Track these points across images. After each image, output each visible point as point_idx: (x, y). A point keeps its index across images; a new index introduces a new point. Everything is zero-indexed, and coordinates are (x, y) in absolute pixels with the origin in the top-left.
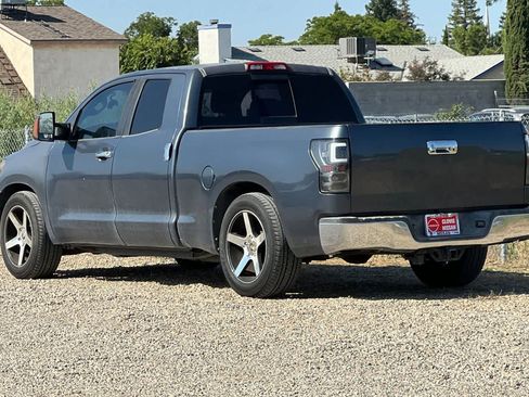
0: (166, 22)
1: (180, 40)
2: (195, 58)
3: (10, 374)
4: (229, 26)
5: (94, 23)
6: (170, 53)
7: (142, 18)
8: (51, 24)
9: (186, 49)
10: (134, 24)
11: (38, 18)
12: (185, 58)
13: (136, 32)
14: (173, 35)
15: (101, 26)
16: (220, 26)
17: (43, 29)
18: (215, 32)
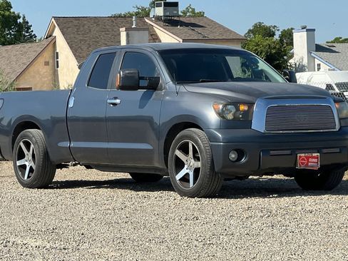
0: (271, 29)
1: (281, 40)
2: (291, 51)
3: (166, 244)
4: (314, 30)
5: (224, 28)
6: (275, 48)
7: (255, 26)
8: (196, 29)
9: (285, 45)
10: (250, 30)
11: (187, 25)
12: (285, 51)
13: (252, 35)
14: (277, 37)
15: (229, 30)
16: (308, 30)
17: (190, 32)
18: (305, 34)
